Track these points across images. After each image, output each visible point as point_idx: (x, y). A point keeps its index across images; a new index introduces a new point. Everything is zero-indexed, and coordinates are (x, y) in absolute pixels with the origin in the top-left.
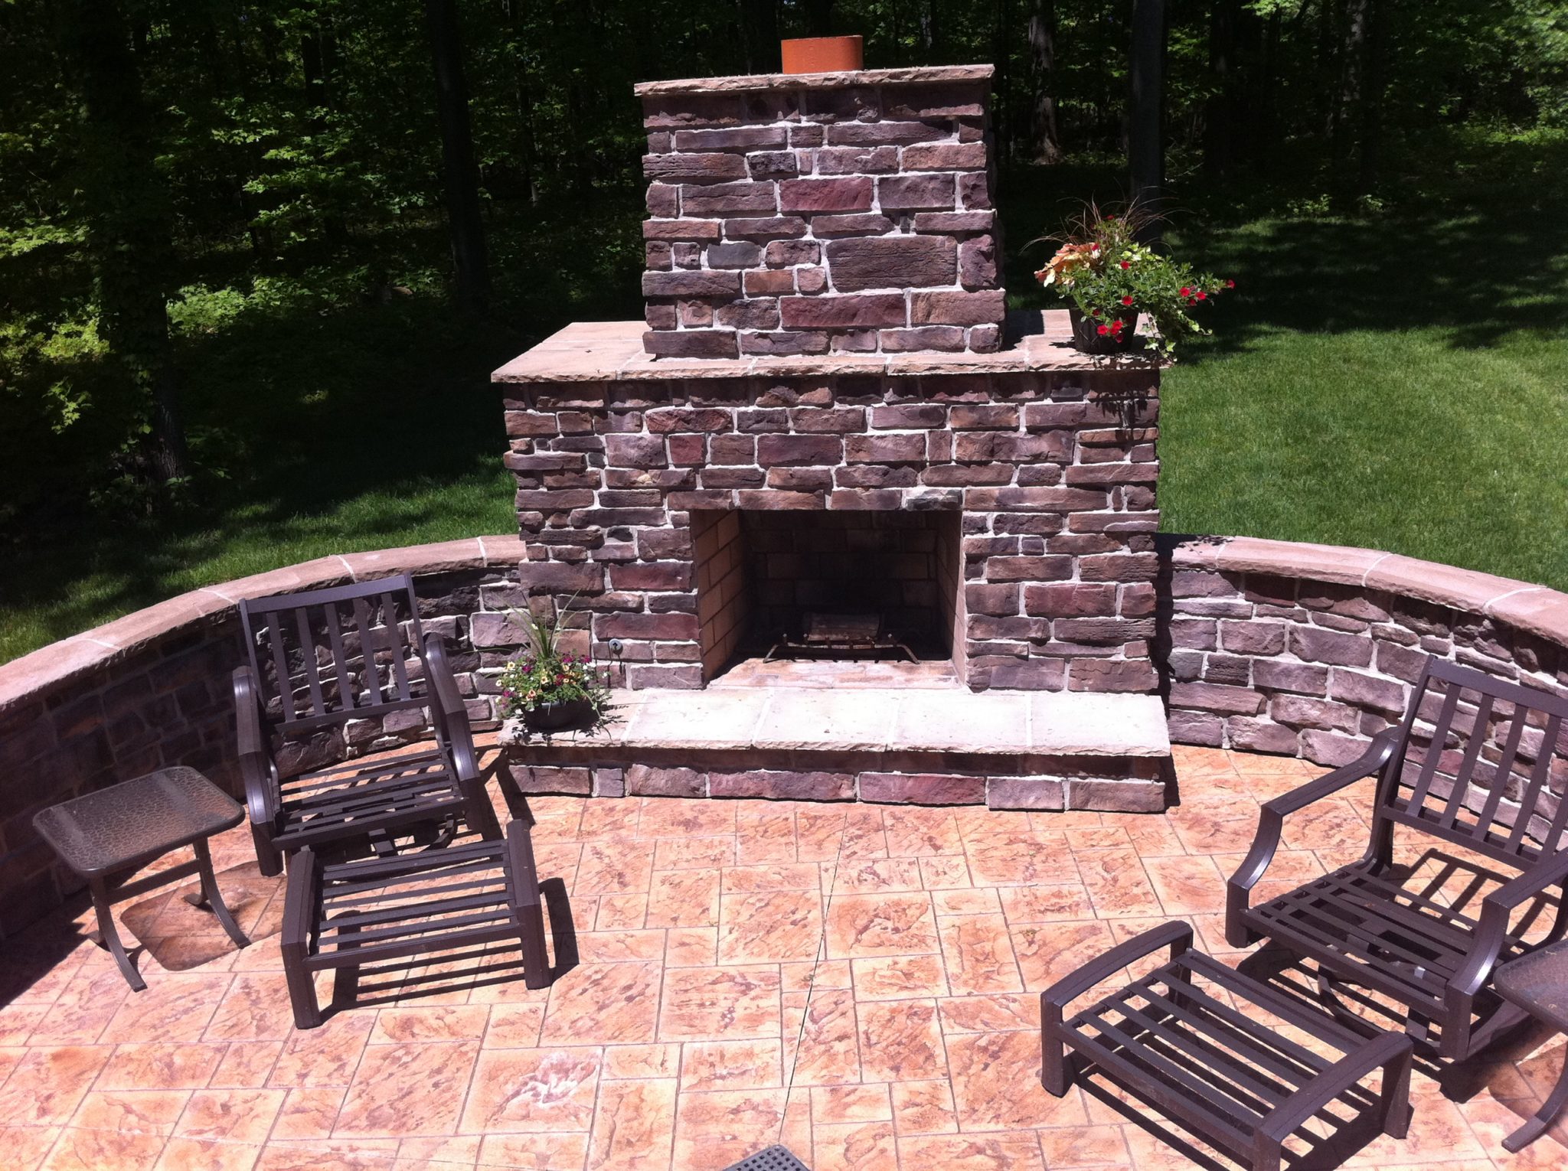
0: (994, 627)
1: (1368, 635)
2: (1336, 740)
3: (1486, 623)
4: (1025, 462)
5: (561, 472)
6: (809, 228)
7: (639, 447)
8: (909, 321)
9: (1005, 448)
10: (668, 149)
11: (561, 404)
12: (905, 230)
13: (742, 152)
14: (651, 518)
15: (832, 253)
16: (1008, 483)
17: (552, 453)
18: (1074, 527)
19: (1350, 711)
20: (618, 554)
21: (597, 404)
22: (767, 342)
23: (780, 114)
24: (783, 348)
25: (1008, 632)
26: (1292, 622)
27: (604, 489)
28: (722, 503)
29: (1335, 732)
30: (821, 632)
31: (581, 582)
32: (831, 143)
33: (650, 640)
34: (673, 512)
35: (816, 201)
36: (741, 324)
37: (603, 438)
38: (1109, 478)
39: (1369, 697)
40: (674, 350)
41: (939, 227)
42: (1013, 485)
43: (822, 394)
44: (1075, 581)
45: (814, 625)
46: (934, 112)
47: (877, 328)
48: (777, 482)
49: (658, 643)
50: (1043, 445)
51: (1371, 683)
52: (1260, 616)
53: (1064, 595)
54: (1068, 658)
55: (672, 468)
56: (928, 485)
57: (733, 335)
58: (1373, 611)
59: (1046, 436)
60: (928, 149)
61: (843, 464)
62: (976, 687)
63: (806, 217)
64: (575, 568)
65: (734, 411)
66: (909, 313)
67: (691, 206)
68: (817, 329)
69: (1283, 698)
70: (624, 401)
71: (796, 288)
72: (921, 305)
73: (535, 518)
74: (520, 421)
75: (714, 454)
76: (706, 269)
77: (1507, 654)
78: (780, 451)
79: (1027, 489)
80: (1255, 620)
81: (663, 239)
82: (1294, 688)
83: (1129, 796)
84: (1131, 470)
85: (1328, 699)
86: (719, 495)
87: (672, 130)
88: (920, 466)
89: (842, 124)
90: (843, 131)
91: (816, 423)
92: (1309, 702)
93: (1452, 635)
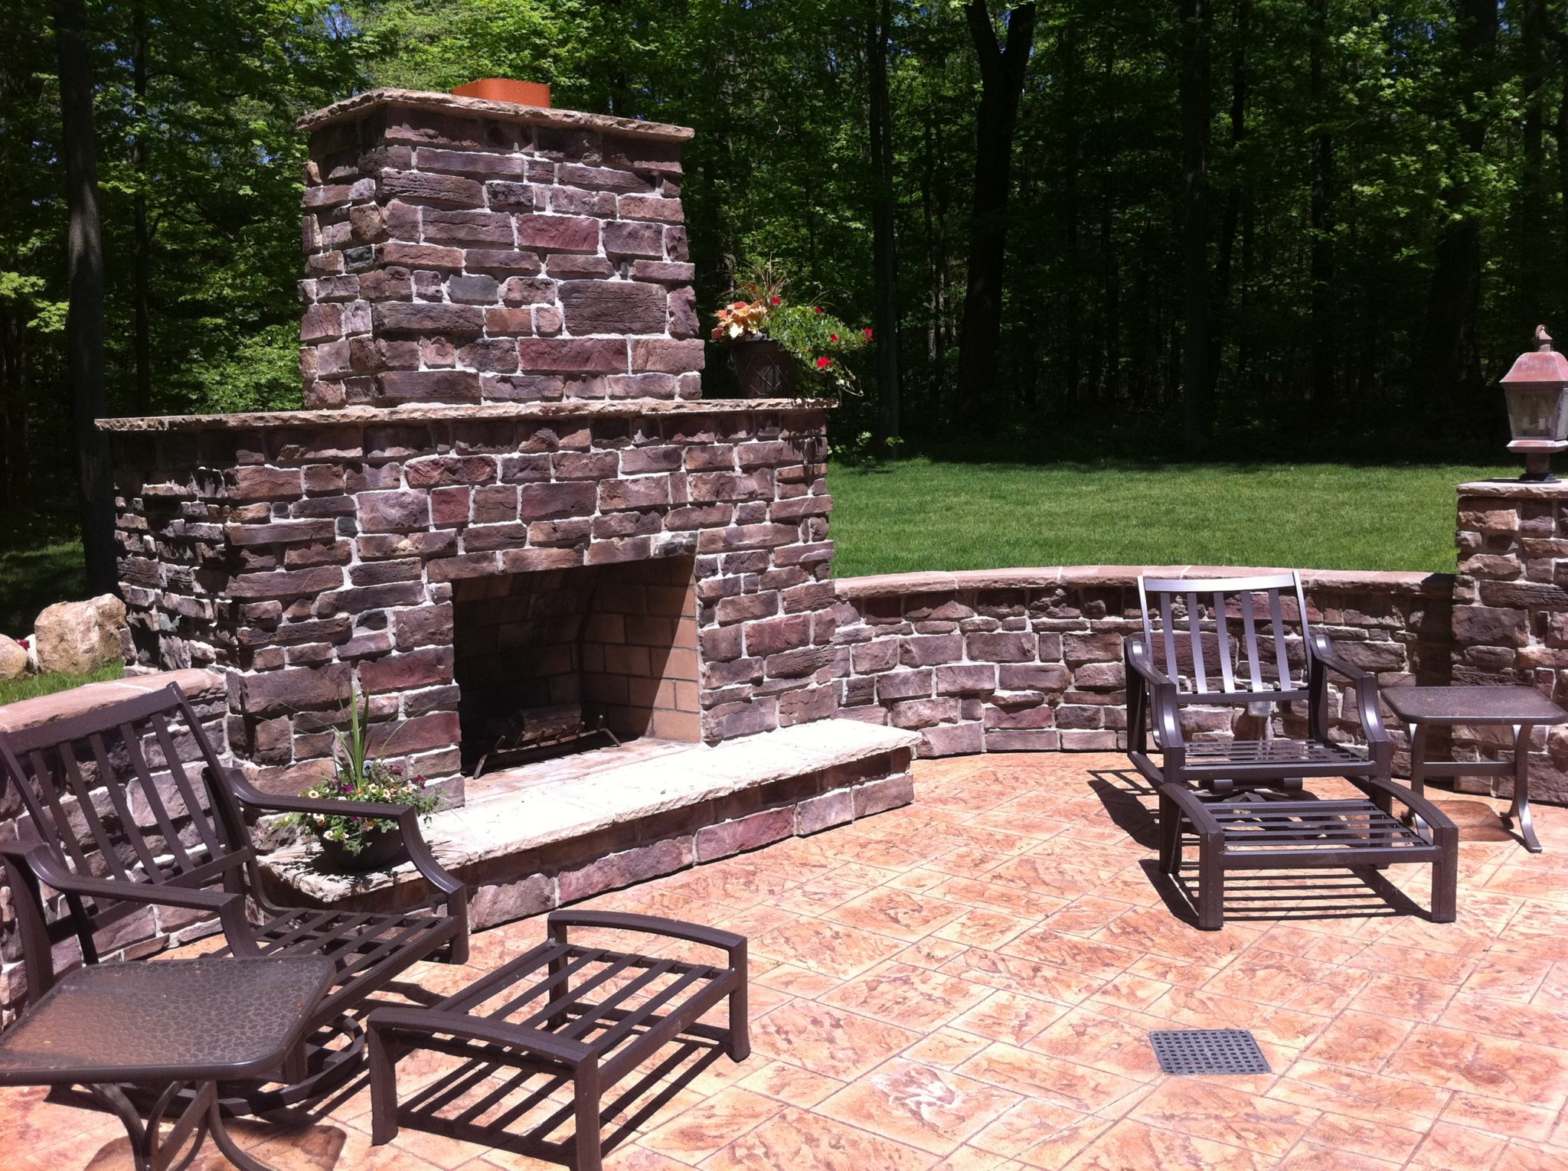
0: (725, 673)
1: (958, 632)
2: (945, 731)
3: (1059, 591)
4: (742, 501)
5: (307, 544)
6: (544, 267)
7: (402, 506)
8: (630, 368)
9: (728, 488)
10: (408, 166)
11: (310, 455)
12: (624, 277)
13: (481, 178)
14: (407, 596)
15: (564, 295)
16: (728, 523)
17: (291, 521)
18: (778, 562)
19: (952, 702)
20: (372, 646)
21: (356, 452)
22: (508, 386)
23: (516, 145)
24: (522, 393)
25: (735, 676)
26: (900, 636)
27: (356, 562)
28: (486, 567)
29: (943, 725)
30: (534, 729)
31: (323, 689)
32: (561, 182)
33: (405, 754)
34: (434, 585)
35: (552, 238)
36: (483, 366)
37: (354, 497)
38: (801, 511)
39: (969, 683)
40: (420, 393)
41: (655, 275)
42: (733, 525)
43: (583, 436)
44: (781, 615)
45: (526, 721)
46: (645, 165)
47: (605, 374)
48: (541, 538)
49: (415, 756)
50: (752, 483)
51: (968, 671)
52: (877, 636)
53: (774, 628)
54: (778, 694)
55: (433, 530)
56: (670, 530)
57: (475, 377)
58: (962, 610)
59: (756, 474)
60: (641, 199)
61: (598, 514)
62: (713, 741)
63: (543, 253)
64: (322, 670)
65: (499, 458)
66: (630, 359)
67: (432, 231)
68: (554, 373)
69: (903, 706)
70: (383, 450)
71: (534, 329)
72: (642, 351)
73: (275, 609)
74: (258, 479)
75: (478, 510)
76: (447, 301)
77: (1077, 612)
78: (543, 503)
79: (745, 527)
80: (875, 640)
81: (405, 265)
82: (911, 694)
83: (894, 791)
84: (815, 502)
85: (934, 697)
86: (486, 558)
87: (414, 145)
88: (662, 510)
89: (569, 164)
90: (572, 172)
91: (575, 469)
92: (921, 704)
93: (1027, 612)
